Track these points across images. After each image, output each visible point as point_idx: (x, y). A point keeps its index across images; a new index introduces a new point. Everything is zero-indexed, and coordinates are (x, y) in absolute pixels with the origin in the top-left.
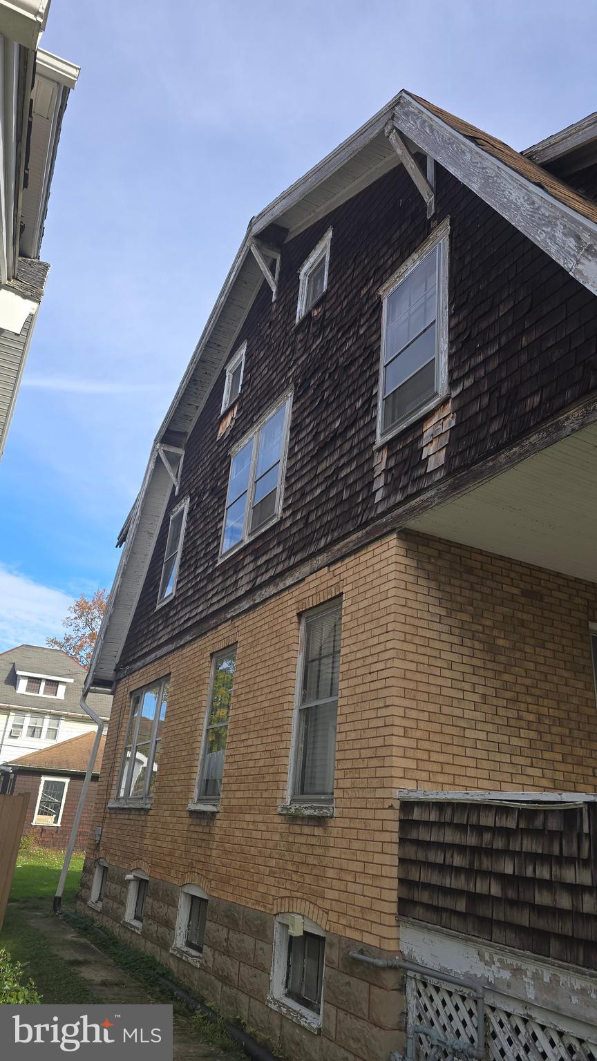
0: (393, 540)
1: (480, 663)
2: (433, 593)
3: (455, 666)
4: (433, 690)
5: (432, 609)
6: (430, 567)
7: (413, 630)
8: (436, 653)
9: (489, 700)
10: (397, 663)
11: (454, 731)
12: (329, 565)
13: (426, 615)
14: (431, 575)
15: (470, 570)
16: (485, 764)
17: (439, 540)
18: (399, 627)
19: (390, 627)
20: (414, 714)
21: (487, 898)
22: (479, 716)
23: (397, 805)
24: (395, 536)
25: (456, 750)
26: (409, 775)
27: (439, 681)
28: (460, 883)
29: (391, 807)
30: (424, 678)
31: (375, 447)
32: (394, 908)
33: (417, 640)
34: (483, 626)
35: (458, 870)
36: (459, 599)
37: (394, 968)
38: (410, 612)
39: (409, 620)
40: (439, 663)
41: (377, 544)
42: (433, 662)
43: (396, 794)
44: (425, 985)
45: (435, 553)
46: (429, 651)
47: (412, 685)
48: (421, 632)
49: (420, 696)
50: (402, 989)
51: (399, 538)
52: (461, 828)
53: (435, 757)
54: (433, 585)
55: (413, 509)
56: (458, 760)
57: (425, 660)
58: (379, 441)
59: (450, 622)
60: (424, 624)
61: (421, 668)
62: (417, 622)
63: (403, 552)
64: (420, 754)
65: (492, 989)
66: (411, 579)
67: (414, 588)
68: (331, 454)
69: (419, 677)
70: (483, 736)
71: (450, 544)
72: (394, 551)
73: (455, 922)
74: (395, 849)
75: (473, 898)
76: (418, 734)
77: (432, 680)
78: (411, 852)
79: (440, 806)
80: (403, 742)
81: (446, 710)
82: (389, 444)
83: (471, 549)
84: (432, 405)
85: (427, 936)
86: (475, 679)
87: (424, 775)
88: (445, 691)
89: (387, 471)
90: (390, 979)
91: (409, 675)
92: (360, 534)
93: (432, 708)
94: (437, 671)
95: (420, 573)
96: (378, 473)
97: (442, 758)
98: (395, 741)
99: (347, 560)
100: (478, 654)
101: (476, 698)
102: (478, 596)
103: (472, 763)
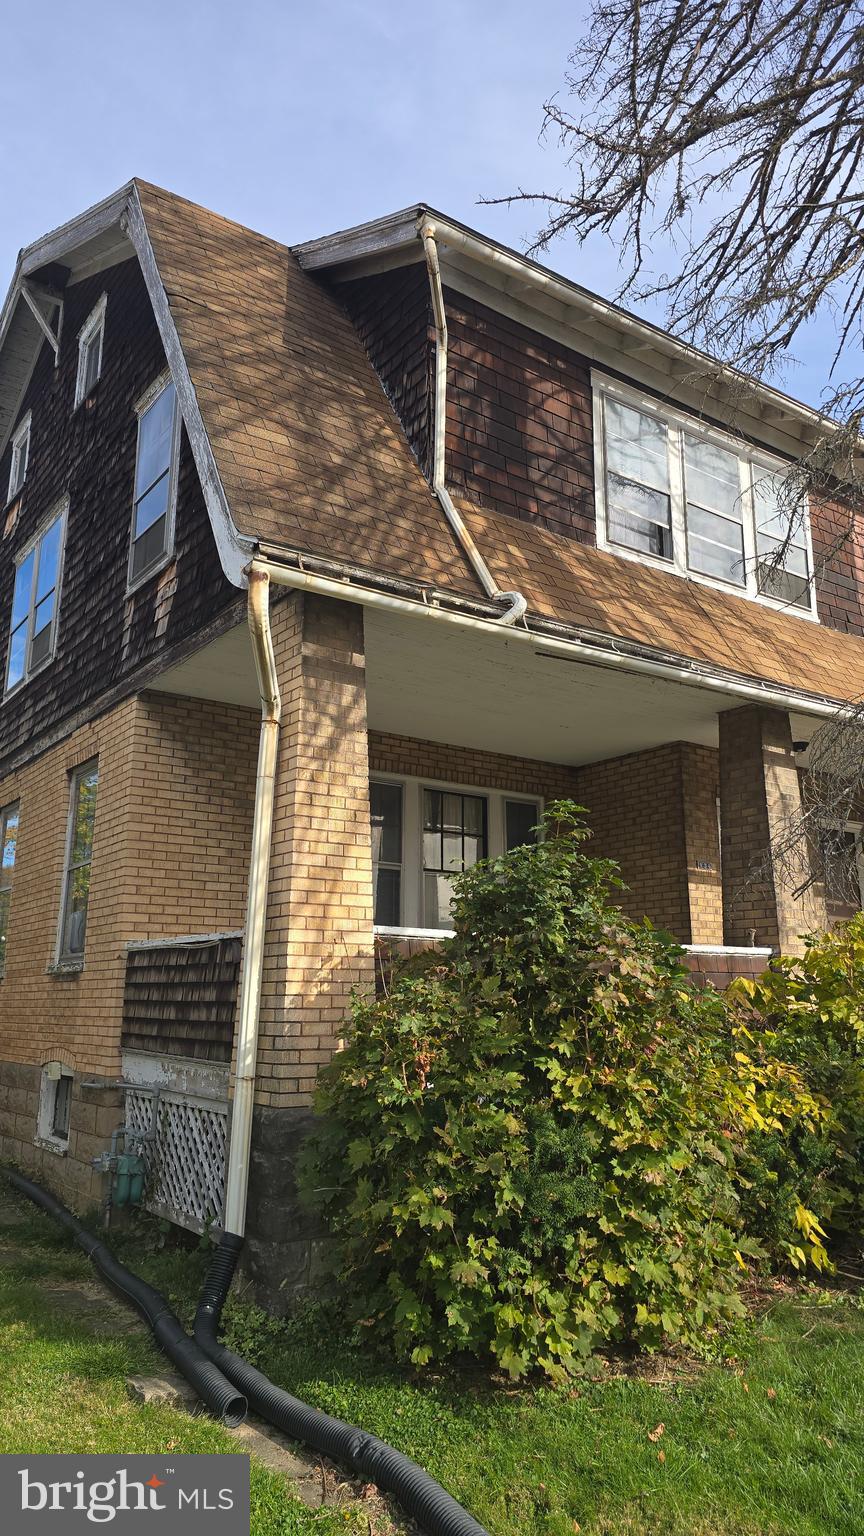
0: (134, 703)
1: (228, 819)
2: (178, 754)
3: (199, 825)
4: (172, 848)
5: (176, 770)
6: (176, 728)
7: (152, 793)
8: (179, 814)
9: (237, 853)
10: (132, 826)
11: (194, 885)
12: (91, 721)
13: (169, 777)
14: (178, 736)
15: (225, 728)
16: (226, 913)
17: (188, 699)
18: (136, 791)
19: (128, 791)
20: (149, 873)
21: (169, 1022)
22: (223, 869)
23: (125, 955)
24: (136, 698)
25: (193, 902)
26: (140, 928)
27: (180, 840)
28: (154, 1014)
29: (119, 958)
30: (162, 838)
31: (126, 597)
32: (117, 1042)
33: (157, 802)
34: (236, 783)
35: (155, 1003)
36: (209, 758)
37: (115, 1089)
38: (149, 775)
39: (147, 783)
40: (181, 822)
41: (123, 705)
42: (173, 822)
43: (126, 946)
44: (137, 1098)
45: (184, 713)
46: (169, 812)
47: (148, 846)
48: (161, 794)
49: (155, 855)
50: (122, 1105)
51: (140, 700)
52: (158, 969)
53: (169, 910)
54: (179, 745)
55: (147, 673)
56: (195, 912)
57: (165, 821)
58: (130, 590)
59: (196, 781)
60: (166, 786)
61: (159, 829)
62: (158, 785)
63: (143, 714)
64: (153, 909)
65: (167, 1090)
66: (153, 742)
67: (157, 751)
68: (97, 592)
69: (156, 837)
70: (226, 887)
71: (201, 702)
72: (134, 714)
73: (151, 1045)
74: (121, 993)
75: (162, 1023)
76: (153, 891)
77: (172, 839)
78: (132, 994)
79: (151, 952)
80: (135, 899)
81: (184, 866)
82: (135, 595)
83: (226, 706)
84: (161, 565)
85: (137, 1060)
86: (220, 835)
87: (158, 927)
88: (185, 849)
89: (132, 626)
90: (110, 1098)
91: (145, 837)
92: (112, 691)
93: (169, 865)
94: (178, 831)
95: (165, 735)
96: (127, 626)
97: (178, 911)
98: (125, 899)
99: (104, 718)
100: (227, 810)
101: (221, 852)
102: (232, 753)
103: (211, 912)
